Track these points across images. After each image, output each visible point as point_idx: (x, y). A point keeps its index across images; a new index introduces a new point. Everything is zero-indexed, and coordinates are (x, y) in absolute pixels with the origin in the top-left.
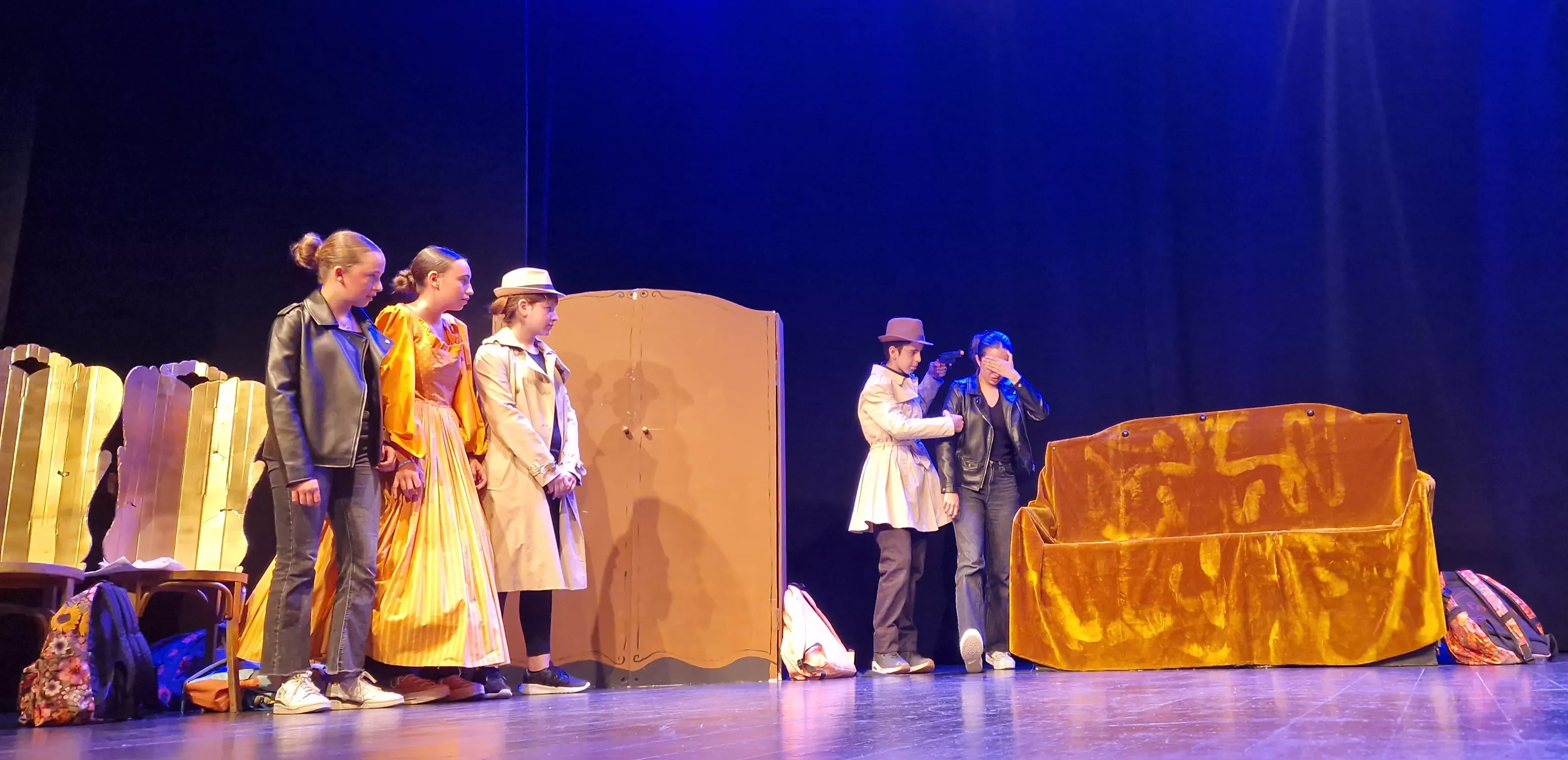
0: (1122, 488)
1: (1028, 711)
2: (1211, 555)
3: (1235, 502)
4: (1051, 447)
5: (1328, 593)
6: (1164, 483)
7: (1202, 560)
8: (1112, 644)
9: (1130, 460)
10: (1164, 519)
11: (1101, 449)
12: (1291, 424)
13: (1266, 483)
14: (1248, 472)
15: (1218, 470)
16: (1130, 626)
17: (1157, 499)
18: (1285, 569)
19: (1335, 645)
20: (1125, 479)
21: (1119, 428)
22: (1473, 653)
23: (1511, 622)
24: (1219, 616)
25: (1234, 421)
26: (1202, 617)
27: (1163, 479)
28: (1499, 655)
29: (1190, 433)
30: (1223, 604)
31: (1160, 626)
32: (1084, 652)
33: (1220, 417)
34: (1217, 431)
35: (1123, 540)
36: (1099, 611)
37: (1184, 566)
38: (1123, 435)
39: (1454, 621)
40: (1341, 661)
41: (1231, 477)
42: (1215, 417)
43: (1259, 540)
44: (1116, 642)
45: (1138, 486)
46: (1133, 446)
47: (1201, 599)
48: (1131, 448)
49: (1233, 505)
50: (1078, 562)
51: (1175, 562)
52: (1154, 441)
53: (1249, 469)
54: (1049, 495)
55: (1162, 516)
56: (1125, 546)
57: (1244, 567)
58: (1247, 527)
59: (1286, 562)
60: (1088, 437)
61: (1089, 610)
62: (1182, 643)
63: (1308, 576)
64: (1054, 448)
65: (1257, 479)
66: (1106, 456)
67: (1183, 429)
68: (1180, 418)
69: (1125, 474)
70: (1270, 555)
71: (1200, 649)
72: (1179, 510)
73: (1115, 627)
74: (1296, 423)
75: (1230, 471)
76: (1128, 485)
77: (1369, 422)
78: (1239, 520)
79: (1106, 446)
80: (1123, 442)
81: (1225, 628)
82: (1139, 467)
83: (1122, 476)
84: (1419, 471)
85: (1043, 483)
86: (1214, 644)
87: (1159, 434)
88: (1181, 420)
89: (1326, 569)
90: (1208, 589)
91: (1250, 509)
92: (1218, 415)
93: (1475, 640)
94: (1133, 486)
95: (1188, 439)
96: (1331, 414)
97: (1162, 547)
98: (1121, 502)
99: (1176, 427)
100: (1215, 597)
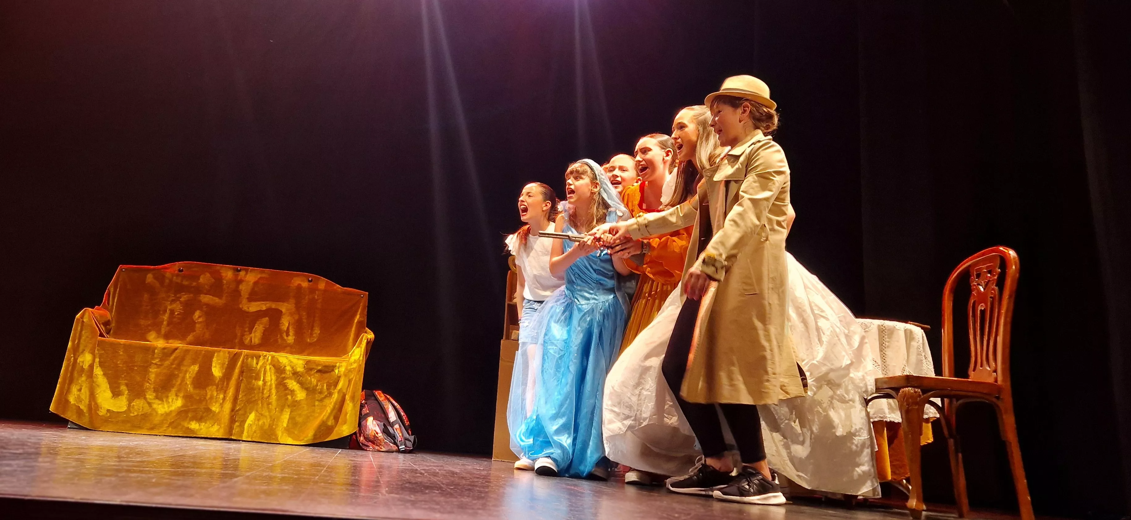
0: (169, 307)
1: (51, 453)
2: (220, 363)
3: (247, 329)
4: (121, 270)
5: (292, 397)
6: (200, 308)
7: (214, 364)
8: (132, 415)
9: (180, 289)
10: (195, 333)
11: (160, 279)
12: (296, 285)
13: (270, 320)
14: (260, 311)
15: (241, 307)
16: (150, 404)
17: (193, 319)
18: (268, 378)
19: (288, 431)
20: (173, 301)
21: (178, 265)
22: (370, 443)
23: (397, 426)
24: (216, 404)
25: (259, 276)
26: (204, 403)
27: (200, 306)
28: (385, 445)
29: (227, 278)
30: (222, 396)
31: (171, 406)
32: (110, 417)
33: (250, 272)
34: (246, 280)
35: (160, 344)
36: (128, 390)
37: (200, 367)
38: (180, 271)
39: (364, 421)
40: (290, 441)
41: (248, 313)
42: (247, 271)
43: (256, 357)
44: (136, 414)
45: (181, 308)
46: (184, 280)
47: (206, 391)
48: (182, 281)
49: (245, 331)
50: (121, 353)
51: (194, 363)
52: (201, 280)
53: (262, 309)
54: (111, 303)
55: (194, 331)
56: (160, 348)
57: (242, 372)
58: (251, 347)
59: (269, 375)
60: (153, 267)
61: (121, 388)
62: (184, 419)
63: (281, 385)
64: (124, 270)
65: (265, 317)
66: (162, 283)
67: (224, 274)
68: (223, 266)
69: (173, 299)
70: (261, 367)
71: (197, 425)
72: (207, 329)
73: (139, 404)
74: (300, 285)
75: (248, 308)
76: (174, 306)
77: (344, 293)
78: (247, 342)
79: (164, 277)
80: (177, 275)
81: (219, 412)
82: (185, 295)
83: (171, 299)
84: (367, 329)
85: (109, 294)
86: (208, 423)
87: (206, 275)
88: (223, 268)
89: (295, 381)
90: (212, 385)
91: (256, 336)
92: (249, 270)
93: (374, 434)
94: (178, 307)
95: (225, 282)
96: (323, 283)
97: (187, 351)
98: (166, 317)
99: (218, 272)
100: (217, 391)
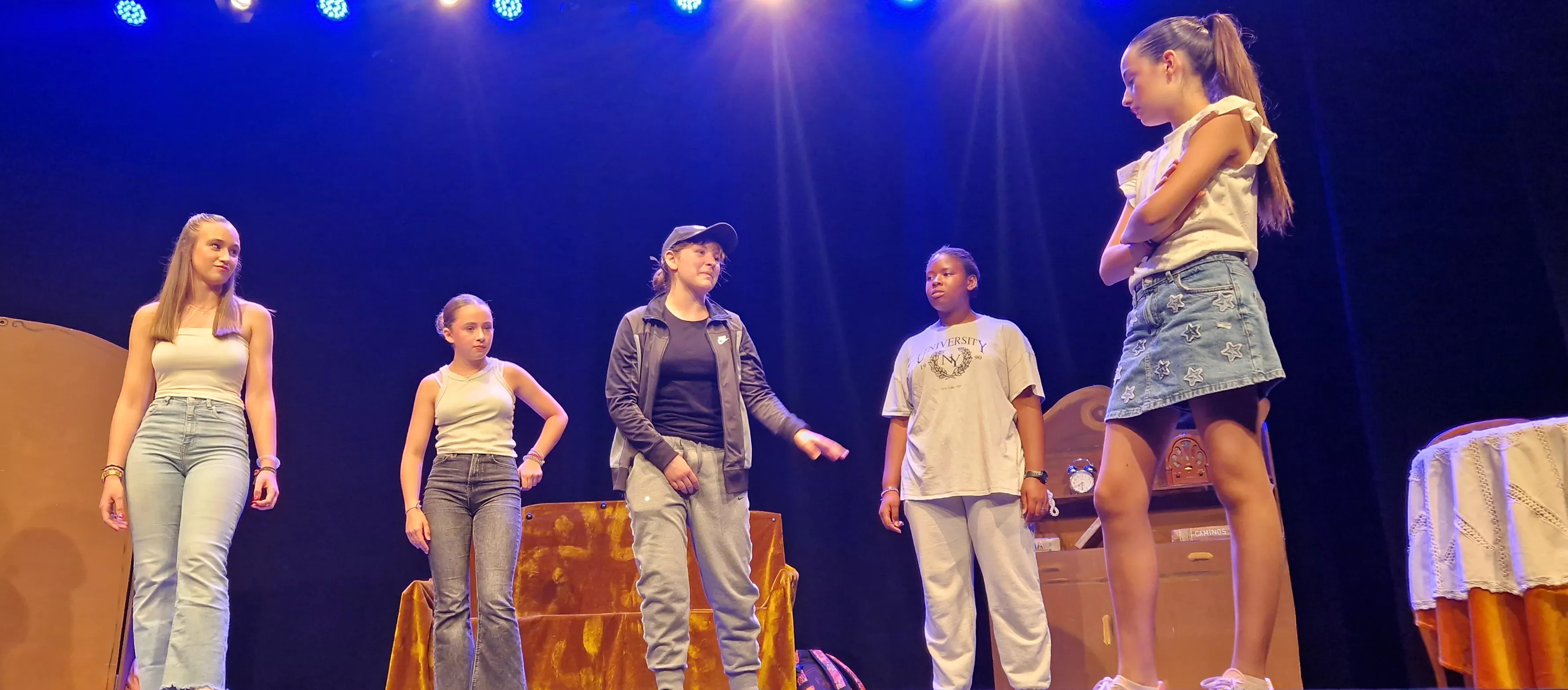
2: (593, 634)
3: (624, 586)
6: (560, 565)
7: (585, 637)
9: (533, 542)
10: (557, 598)
15: (611, 554)
17: (552, 580)
27: (560, 561)
29: (590, 520)
30: (600, 681)
33: (619, 506)
34: (615, 518)
37: (567, 643)
38: (527, 518)
41: (623, 562)
42: (614, 507)
45: (536, 567)
46: (535, 529)
47: (580, 675)
48: (532, 531)
49: (621, 588)
51: (559, 639)
52: (558, 526)
55: (555, 596)
57: (624, 644)
58: (632, 608)
67: (585, 515)
68: (582, 504)
69: (525, 556)
72: (572, 590)
75: (622, 557)
76: (527, 565)
82: (538, 550)
84: (786, 565)
87: (561, 519)
88: (583, 507)
89: (698, 646)
90: (587, 666)
92: (617, 504)
94: (532, 566)
95: (588, 525)
97: (551, 623)
99: (578, 513)
100: (594, 674)
